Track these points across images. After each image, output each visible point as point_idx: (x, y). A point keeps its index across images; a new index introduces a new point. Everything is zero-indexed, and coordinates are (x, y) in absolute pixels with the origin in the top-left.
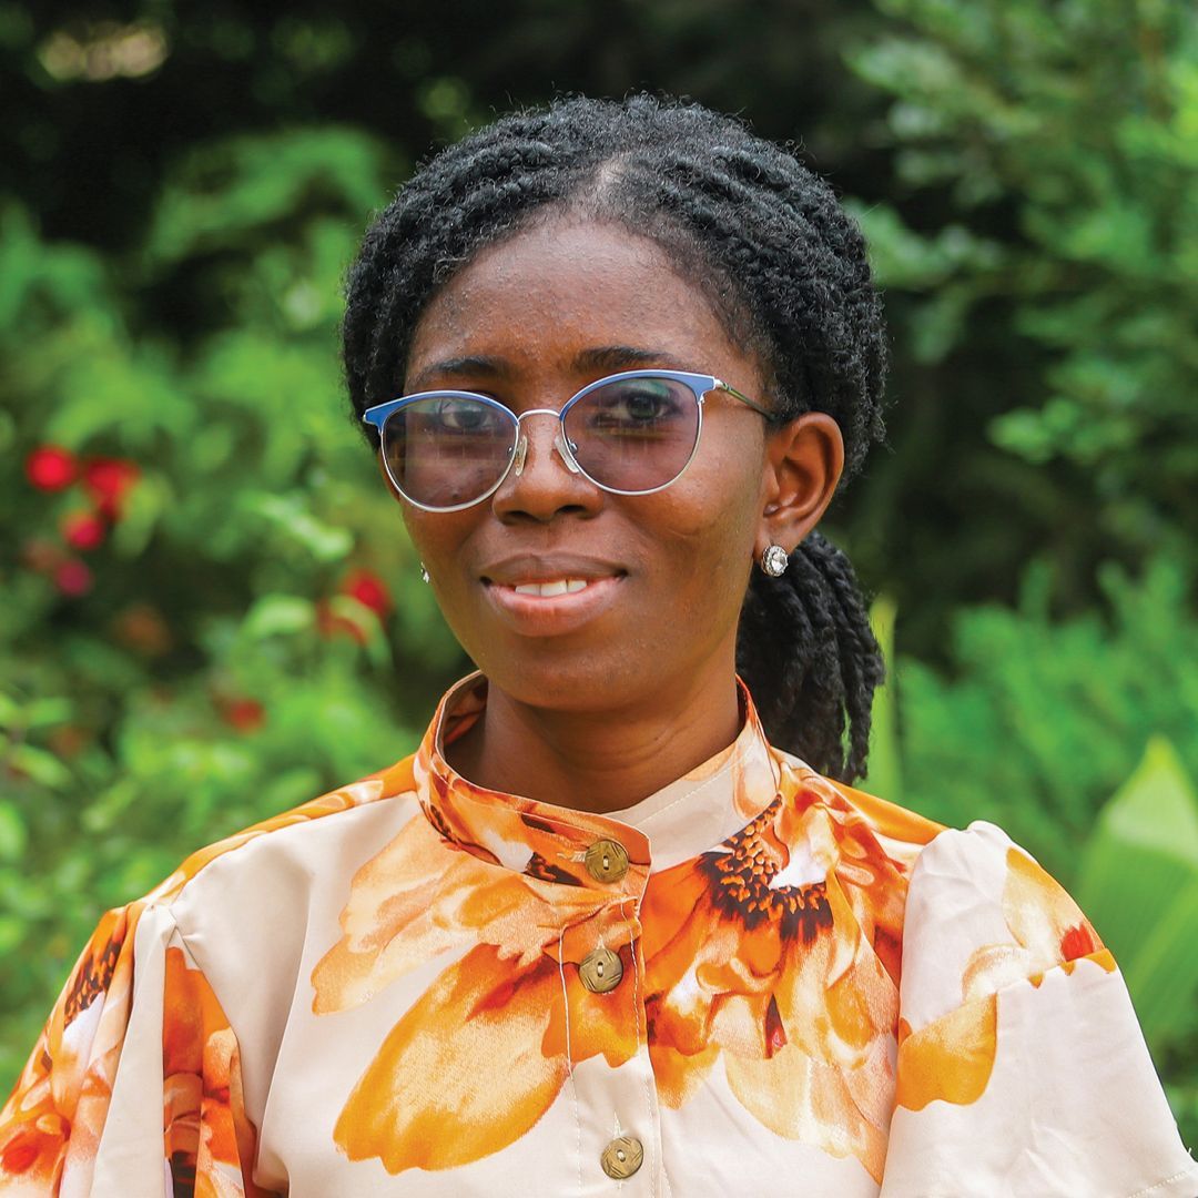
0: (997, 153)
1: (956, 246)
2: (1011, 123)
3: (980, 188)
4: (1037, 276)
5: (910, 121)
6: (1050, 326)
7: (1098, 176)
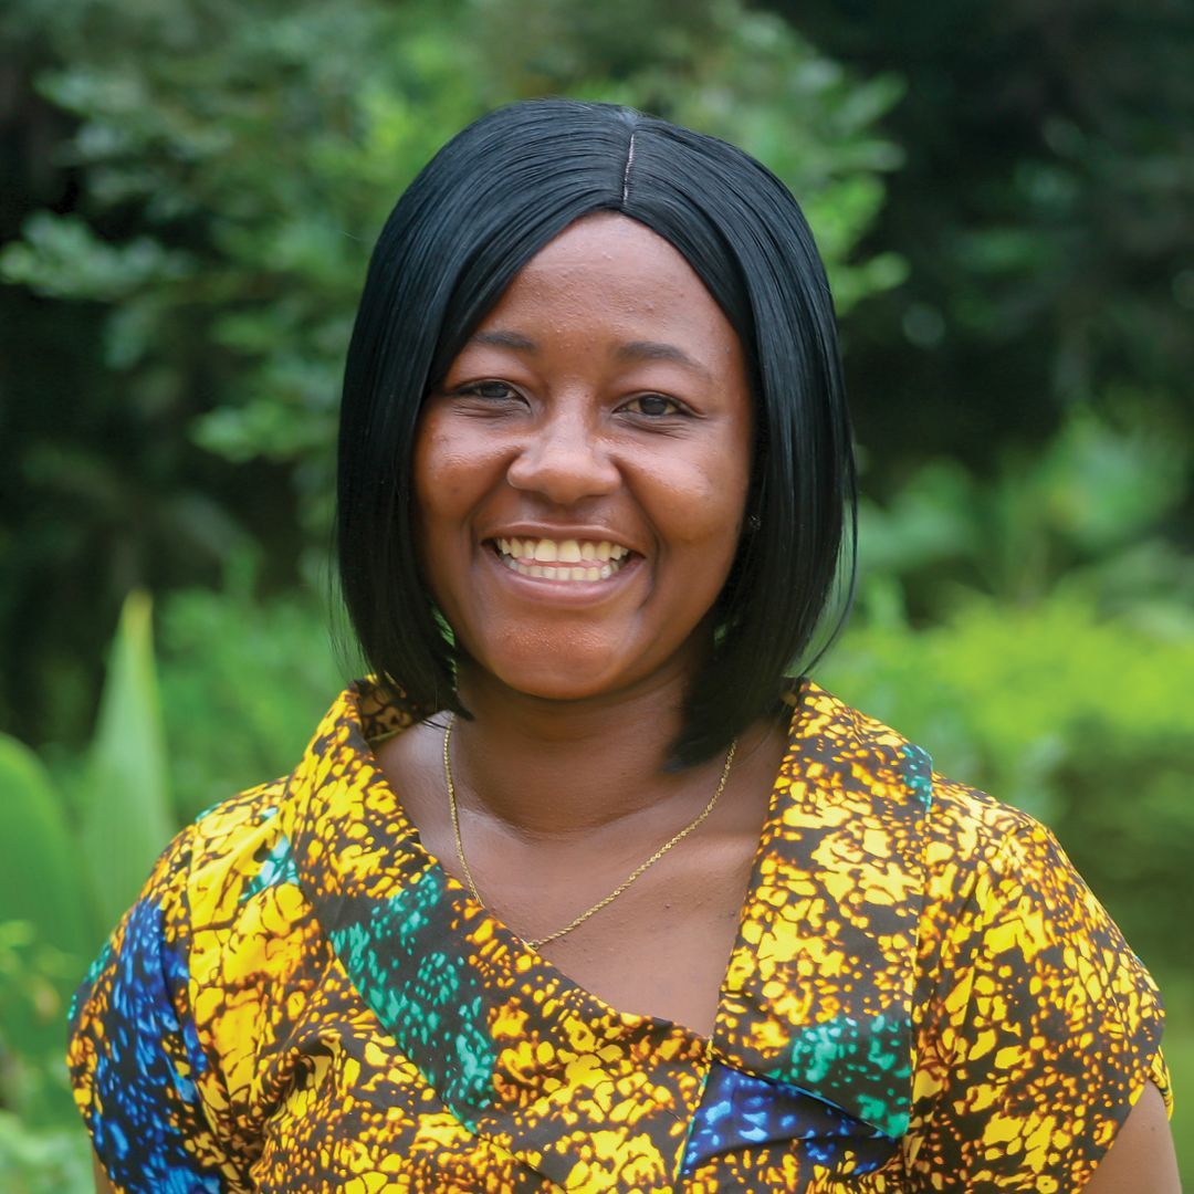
0: (189, 171)
1: (142, 259)
2: (200, 141)
3: (171, 205)
4: (226, 285)
5: (96, 142)
6: (243, 332)
7: (286, 190)
